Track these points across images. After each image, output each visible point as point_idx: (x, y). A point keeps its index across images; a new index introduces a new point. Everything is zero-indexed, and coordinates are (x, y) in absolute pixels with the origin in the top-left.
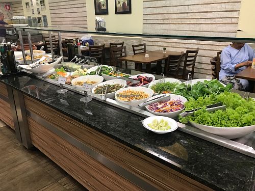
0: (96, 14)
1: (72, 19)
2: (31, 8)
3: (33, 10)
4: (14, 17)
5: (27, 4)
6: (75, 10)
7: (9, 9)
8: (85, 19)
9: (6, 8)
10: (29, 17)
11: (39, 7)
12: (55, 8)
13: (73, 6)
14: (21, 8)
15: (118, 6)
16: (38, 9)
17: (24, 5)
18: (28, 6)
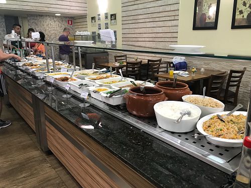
0: (193, 29)
1: (153, 35)
2: (98, 22)
3: (99, 24)
4: (78, 33)
5: (93, 18)
6: (161, 24)
7: (71, 24)
8: (175, 35)
9: (69, 23)
10: (94, 33)
11: (109, 21)
12: (130, 22)
13: (157, 19)
14: (85, 23)
15: (238, 17)
16: (107, 24)
17: (89, 19)
18: (93, 21)
